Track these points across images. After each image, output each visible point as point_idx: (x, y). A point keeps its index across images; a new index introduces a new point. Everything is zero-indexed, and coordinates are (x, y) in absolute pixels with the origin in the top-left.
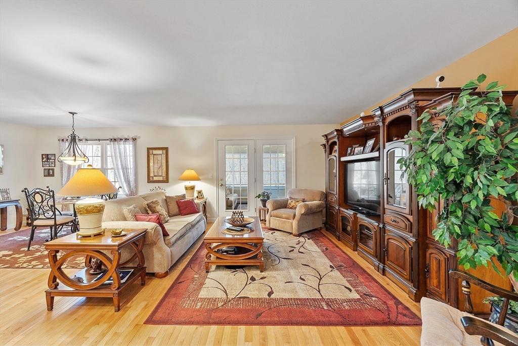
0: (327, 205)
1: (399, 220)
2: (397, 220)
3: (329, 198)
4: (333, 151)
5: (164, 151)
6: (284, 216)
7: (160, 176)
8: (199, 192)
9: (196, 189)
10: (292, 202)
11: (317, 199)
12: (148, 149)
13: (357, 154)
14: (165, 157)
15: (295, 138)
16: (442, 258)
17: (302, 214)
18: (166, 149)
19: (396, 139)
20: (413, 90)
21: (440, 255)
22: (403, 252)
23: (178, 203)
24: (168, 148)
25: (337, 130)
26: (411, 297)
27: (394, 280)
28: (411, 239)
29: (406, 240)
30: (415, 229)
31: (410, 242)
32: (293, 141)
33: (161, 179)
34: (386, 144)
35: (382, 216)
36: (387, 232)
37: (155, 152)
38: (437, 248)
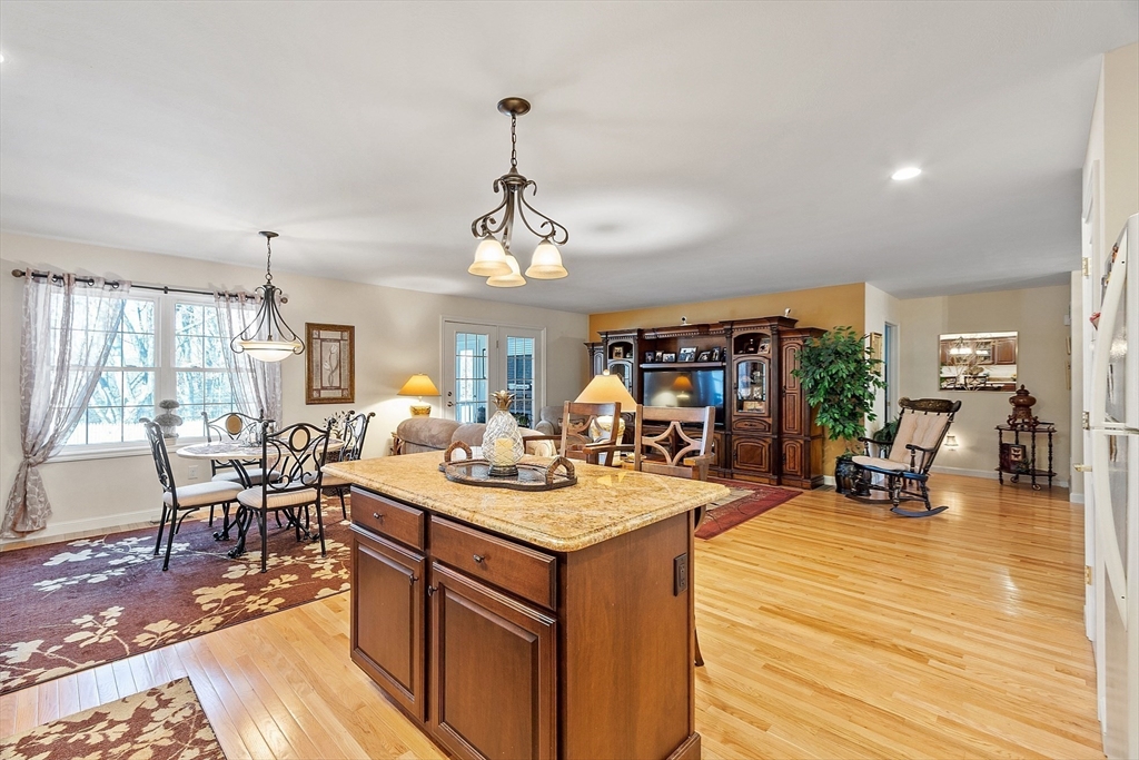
1: (756, 424)
2: (754, 424)
4: (614, 354)
5: (346, 335)
7: (336, 388)
12: (309, 326)
13: (667, 362)
14: (348, 348)
15: (545, 329)
16: (798, 445)
18: (351, 329)
19: (743, 352)
20: (780, 317)
21: (796, 444)
22: (760, 451)
24: (353, 327)
25: (638, 331)
26: (773, 483)
27: (748, 478)
28: (770, 437)
29: (762, 438)
30: (775, 429)
31: (768, 440)
32: (543, 333)
33: (338, 394)
34: (734, 356)
35: (727, 422)
36: (734, 437)
37: (324, 334)
38: (792, 439)
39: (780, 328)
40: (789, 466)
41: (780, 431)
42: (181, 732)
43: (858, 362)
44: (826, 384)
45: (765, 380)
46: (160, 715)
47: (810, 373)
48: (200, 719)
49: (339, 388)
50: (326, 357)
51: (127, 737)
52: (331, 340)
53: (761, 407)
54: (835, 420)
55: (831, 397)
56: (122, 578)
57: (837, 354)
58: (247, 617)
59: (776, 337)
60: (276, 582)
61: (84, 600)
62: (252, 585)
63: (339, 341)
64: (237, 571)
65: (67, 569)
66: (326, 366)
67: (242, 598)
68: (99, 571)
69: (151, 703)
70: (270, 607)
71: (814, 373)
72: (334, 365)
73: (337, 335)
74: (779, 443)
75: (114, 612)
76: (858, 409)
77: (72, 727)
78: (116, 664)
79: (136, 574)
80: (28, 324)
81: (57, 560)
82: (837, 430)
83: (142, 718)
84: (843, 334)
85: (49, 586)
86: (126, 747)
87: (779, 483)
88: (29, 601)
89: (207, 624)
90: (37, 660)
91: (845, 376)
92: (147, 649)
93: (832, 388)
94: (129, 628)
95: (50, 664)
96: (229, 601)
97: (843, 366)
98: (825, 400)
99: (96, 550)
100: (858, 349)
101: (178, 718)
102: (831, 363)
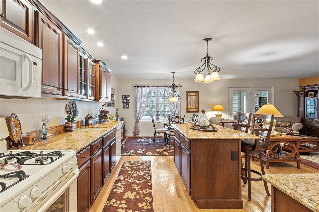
3: (308, 121)
5: (197, 94)
7: (194, 108)
10: (282, 123)
11: (298, 121)
12: (188, 92)
14: (197, 97)
15: (273, 87)
18: (198, 92)
33: (195, 110)
37: (191, 94)
42: (147, 167)
46: (145, 164)
48: (150, 166)
49: (195, 108)
50: (191, 100)
51: (140, 165)
52: (193, 96)
56: (147, 145)
58: (163, 155)
60: (171, 151)
61: (141, 147)
62: (166, 150)
63: (195, 96)
64: (165, 148)
65: (140, 142)
66: (192, 102)
67: (164, 152)
68: (144, 143)
69: (145, 162)
70: (168, 155)
72: (194, 102)
73: (194, 94)
75: (144, 149)
77: (135, 162)
78: (142, 156)
79: (149, 144)
80: (136, 96)
81: (139, 140)
83: (143, 164)
85: (137, 144)
86: (140, 166)
88: (134, 145)
89: (156, 154)
90: (133, 153)
92: (147, 156)
94: (145, 152)
95: (135, 154)
96: (161, 152)
99: (145, 140)
101: (147, 165)
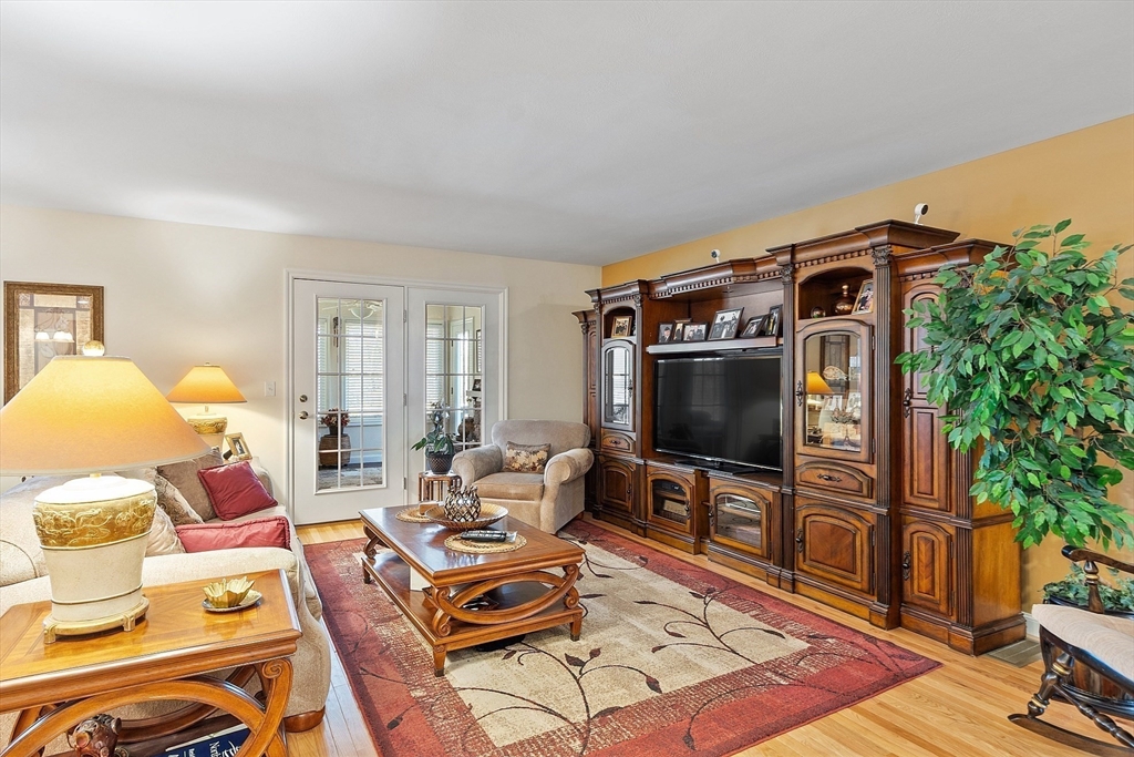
0: (595, 455)
1: (842, 476)
2: (836, 475)
3: (608, 441)
4: (614, 331)
5: (86, 299)
6: (513, 491)
8: (236, 440)
9: (228, 431)
10: (518, 454)
11: (576, 443)
12: (12, 288)
13: (692, 341)
14: (89, 321)
15: (506, 290)
16: (942, 537)
17: (563, 484)
18: (97, 294)
19: (818, 313)
20: (892, 222)
21: (935, 532)
22: (851, 539)
23: (205, 479)
24: (101, 289)
25: (642, 283)
26: (876, 622)
27: (825, 597)
28: (874, 509)
29: (856, 513)
30: (883, 490)
31: (868, 516)
32: (502, 299)
34: (800, 323)
35: (786, 469)
36: (799, 502)
38: (926, 520)
39: (898, 251)
40: (918, 585)
41: (896, 498)
43: (1095, 321)
44: (997, 389)
45: (861, 378)
47: (946, 360)
53: (856, 435)
54: (1030, 491)
55: (1017, 425)
57: (1028, 302)
59: (885, 272)
71: (957, 357)
74: (895, 523)
76: (1102, 459)
82: (1039, 520)
84: (1046, 245)
87: (894, 622)
91: (1054, 363)
93: (1017, 400)
97: (1048, 335)
98: (996, 434)
100: (1093, 280)
102: (1008, 329)
